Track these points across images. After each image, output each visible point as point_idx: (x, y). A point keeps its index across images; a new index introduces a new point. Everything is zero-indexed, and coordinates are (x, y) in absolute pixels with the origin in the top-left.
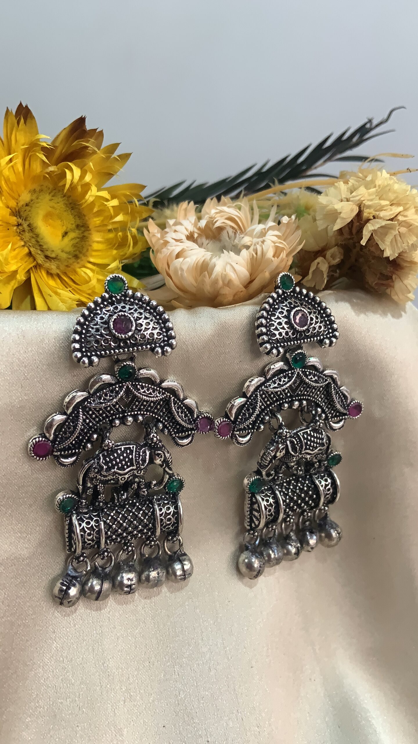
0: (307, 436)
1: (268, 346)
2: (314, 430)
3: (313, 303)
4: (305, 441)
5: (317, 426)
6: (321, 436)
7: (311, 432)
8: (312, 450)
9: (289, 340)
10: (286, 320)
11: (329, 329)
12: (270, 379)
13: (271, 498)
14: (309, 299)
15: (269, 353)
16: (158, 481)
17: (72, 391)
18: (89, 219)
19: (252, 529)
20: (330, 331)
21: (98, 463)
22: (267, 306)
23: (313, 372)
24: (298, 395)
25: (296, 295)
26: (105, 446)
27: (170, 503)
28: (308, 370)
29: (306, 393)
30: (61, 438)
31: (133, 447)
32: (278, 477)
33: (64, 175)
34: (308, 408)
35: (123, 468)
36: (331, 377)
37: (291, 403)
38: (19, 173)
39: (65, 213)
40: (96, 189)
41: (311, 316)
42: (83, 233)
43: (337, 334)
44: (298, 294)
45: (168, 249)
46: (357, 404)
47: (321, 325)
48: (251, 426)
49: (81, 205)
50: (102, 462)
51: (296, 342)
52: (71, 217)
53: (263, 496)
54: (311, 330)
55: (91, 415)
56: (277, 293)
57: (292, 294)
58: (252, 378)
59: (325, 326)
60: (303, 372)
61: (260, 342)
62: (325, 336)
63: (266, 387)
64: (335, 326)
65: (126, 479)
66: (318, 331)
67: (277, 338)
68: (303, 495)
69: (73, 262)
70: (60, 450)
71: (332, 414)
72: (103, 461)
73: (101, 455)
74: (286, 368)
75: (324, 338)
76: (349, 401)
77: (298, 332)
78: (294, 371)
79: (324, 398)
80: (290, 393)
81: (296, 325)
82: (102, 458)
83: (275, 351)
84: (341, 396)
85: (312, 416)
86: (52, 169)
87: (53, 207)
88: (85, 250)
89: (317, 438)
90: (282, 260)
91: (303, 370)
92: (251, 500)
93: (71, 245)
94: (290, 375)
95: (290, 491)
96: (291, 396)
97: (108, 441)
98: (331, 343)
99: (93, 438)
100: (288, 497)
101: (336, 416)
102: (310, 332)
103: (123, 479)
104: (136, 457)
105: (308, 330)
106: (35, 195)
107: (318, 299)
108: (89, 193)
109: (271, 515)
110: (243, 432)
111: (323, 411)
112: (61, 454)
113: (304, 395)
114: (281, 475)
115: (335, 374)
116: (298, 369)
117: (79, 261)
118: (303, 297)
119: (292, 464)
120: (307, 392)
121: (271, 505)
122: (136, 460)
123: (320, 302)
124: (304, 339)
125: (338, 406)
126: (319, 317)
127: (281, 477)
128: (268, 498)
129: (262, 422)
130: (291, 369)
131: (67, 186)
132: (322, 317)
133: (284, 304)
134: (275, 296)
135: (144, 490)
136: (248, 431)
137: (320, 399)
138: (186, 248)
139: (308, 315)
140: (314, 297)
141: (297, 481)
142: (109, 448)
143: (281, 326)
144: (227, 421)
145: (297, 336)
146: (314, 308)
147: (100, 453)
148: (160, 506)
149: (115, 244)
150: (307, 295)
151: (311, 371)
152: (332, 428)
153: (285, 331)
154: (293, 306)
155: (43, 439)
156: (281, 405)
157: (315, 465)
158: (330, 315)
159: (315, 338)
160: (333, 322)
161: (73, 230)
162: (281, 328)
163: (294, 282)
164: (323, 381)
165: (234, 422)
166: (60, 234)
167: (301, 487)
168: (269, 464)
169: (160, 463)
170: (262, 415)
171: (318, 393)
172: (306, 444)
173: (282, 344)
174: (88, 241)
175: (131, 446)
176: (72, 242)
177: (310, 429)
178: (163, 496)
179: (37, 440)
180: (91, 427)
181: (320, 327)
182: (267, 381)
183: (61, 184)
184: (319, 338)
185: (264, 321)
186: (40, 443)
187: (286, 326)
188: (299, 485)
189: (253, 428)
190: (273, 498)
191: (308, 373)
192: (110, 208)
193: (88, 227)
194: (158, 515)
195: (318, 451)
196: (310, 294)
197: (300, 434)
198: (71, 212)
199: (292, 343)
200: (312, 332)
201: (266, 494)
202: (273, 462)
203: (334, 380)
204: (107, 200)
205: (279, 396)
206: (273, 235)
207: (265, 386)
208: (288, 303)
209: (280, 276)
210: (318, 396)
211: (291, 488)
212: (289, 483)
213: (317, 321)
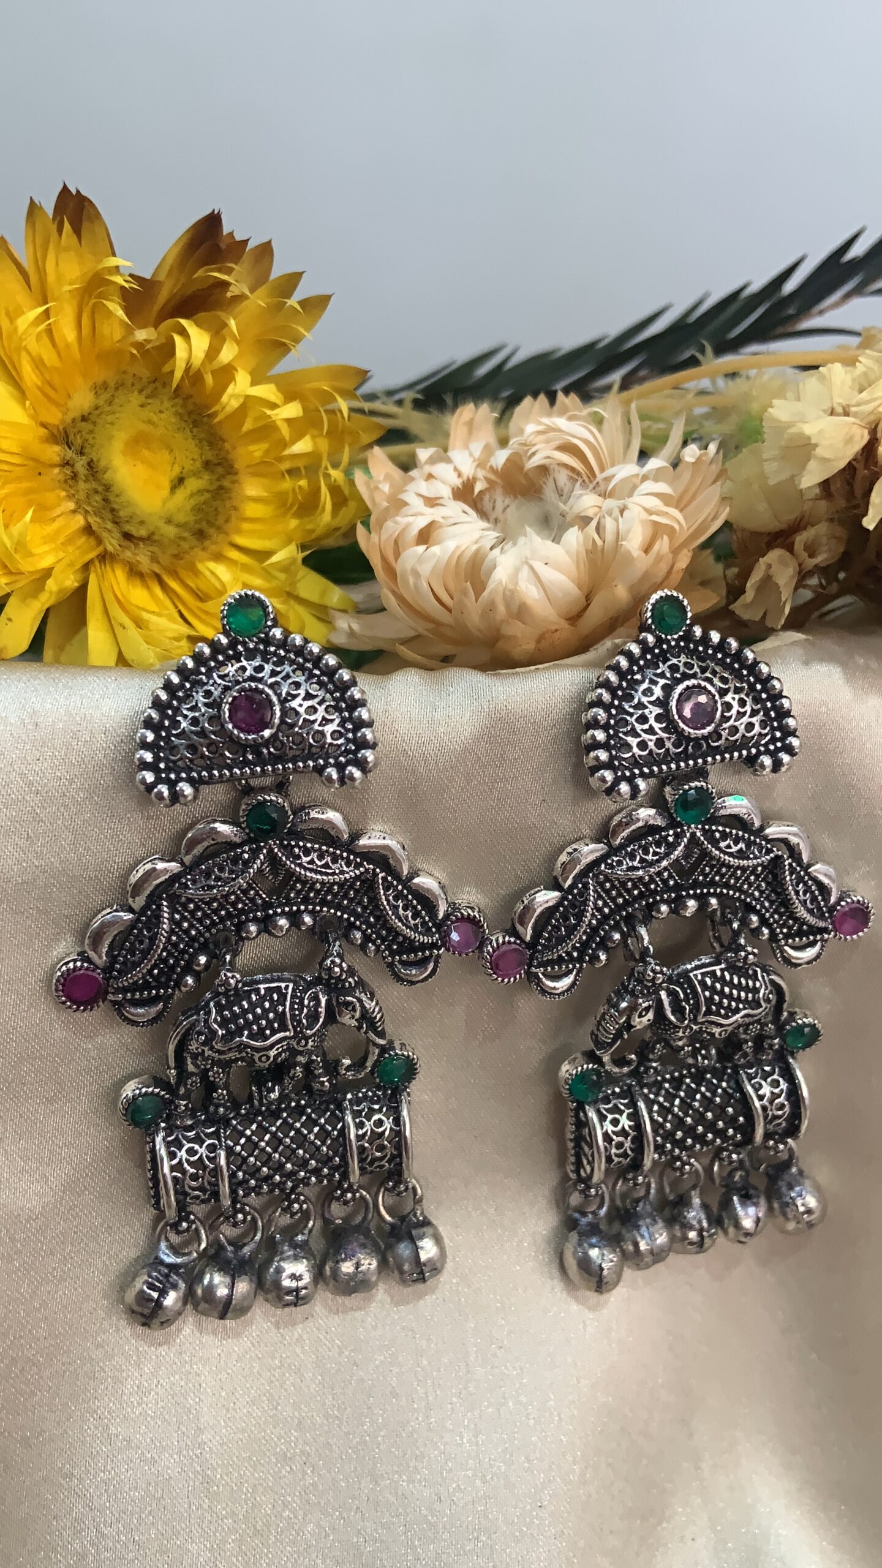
0: (713, 983)
1: (609, 775)
2: (732, 968)
3: (736, 666)
4: (707, 993)
5: (739, 960)
6: (750, 983)
7: (726, 973)
8: (726, 1017)
9: (667, 758)
10: (658, 711)
11: (773, 729)
12: (622, 846)
13: (625, 1115)
14: (726, 655)
15: (611, 790)
16: (356, 1060)
17: (144, 859)
18: (234, 448)
19: (580, 1180)
20: (778, 734)
21: (206, 1021)
22: (613, 677)
23: (734, 832)
24: (696, 884)
25: (692, 646)
26: (221, 986)
27: (384, 1109)
28: (720, 828)
29: (717, 878)
30: (124, 963)
31: (287, 987)
32: (647, 1069)
33: (169, 350)
34: (723, 914)
35: (261, 1035)
36: (785, 842)
37: (677, 905)
38: (68, 346)
39: (179, 436)
40: (248, 379)
41: (728, 698)
42: (218, 480)
43: (795, 742)
44: (697, 643)
45: (397, 523)
46: (854, 905)
47: (754, 720)
48: (575, 954)
49: (215, 414)
50: (215, 1021)
51: (682, 764)
52: (191, 444)
53: (606, 1110)
54: (724, 734)
55: (193, 913)
56: (643, 643)
57: (682, 644)
58: (574, 846)
59: (763, 725)
60: (705, 832)
61: (590, 765)
62: (762, 749)
63: (612, 867)
64: (791, 722)
65: (272, 1059)
66: (744, 736)
67: (634, 755)
68: (709, 1115)
69: (192, 548)
70: (124, 990)
71: (790, 928)
72: (215, 1019)
73: (212, 1004)
74: (660, 822)
75: (759, 753)
76: (833, 900)
77: (689, 739)
78: (683, 831)
79: (766, 889)
80: (675, 880)
81: (684, 723)
82: (214, 1011)
83: (624, 788)
84: (810, 887)
85: (730, 933)
86: (141, 335)
87: (150, 422)
88: (220, 521)
89: (739, 987)
90: (659, 558)
91: (707, 827)
92: (577, 1116)
93: (188, 507)
94: (671, 839)
95: (677, 1102)
96: (677, 888)
97: (225, 975)
98: (777, 765)
99: (199, 965)
100: (670, 1117)
101: (800, 934)
102: (723, 738)
103: (264, 1059)
104: (292, 1009)
105: (717, 735)
106: (106, 396)
107: (750, 655)
108: (230, 389)
109: (625, 1155)
110: (553, 968)
111: (764, 921)
112: (124, 998)
113: (712, 883)
114: (654, 1065)
115: (795, 835)
116: (693, 826)
117: (207, 543)
118: (710, 652)
119: (680, 1043)
120: (722, 876)
121: (623, 1133)
122: (293, 1016)
123: (756, 663)
124: (704, 756)
125: (802, 913)
126: (749, 701)
127: (655, 1069)
128: (617, 1116)
129: (603, 945)
130: (673, 824)
131: (178, 374)
132: (757, 700)
133: (659, 671)
134: (635, 649)
135: (322, 1079)
136: (567, 967)
137: (757, 894)
138: (441, 520)
139: (717, 697)
140: (740, 651)
141: (699, 1078)
142: (227, 990)
143: (646, 727)
144: (515, 943)
145: (686, 749)
146: (740, 678)
147: (211, 999)
148: (360, 1116)
149: (292, 505)
150: (722, 646)
151: (728, 830)
152: (788, 961)
153: (654, 738)
154: (679, 676)
155: (86, 965)
156: (652, 907)
157: (745, 1047)
158: (780, 696)
159: (736, 754)
160: (788, 714)
161: (196, 474)
162: (645, 731)
163: (689, 615)
164: (760, 852)
165: (532, 945)
166: (167, 485)
167: (708, 1094)
168: (614, 1041)
169: (354, 1023)
170: (603, 930)
171: (752, 878)
172: (710, 1001)
173: (646, 770)
174: (230, 498)
175: (283, 985)
176: (193, 502)
177: (723, 966)
178: (370, 1094)
179: (71, 965)
180: (193, 939)
181: (750, 726)
182: (613, 851)
183: (166, 369)
184: (744, 752)
185: (602, 715)
186: (77, 973)
187: (657, 726)
188: (703, 1089)
189: (580, 959)
190: (629, 1117)
191: (717, 835)
192: (279, 423)
193: (232, 467)
194: (352, 1136)
195: (741, 1018)
196: (729, 644)
197: (696, 976)
198: (192, 432)
199: (673, 766)
200: (727, 739)
201: (616, 1106)
202: (626, 1037)
203: (794, 852)
204: (274, 406)
205: (646, 885)
206: (647, 494)
207: (607, 864)
208: (670, 667)
209: (652, 601)
210: (750, 885)
211: (679, 1097)
212: (677, 1083)
213: (742, 710)
